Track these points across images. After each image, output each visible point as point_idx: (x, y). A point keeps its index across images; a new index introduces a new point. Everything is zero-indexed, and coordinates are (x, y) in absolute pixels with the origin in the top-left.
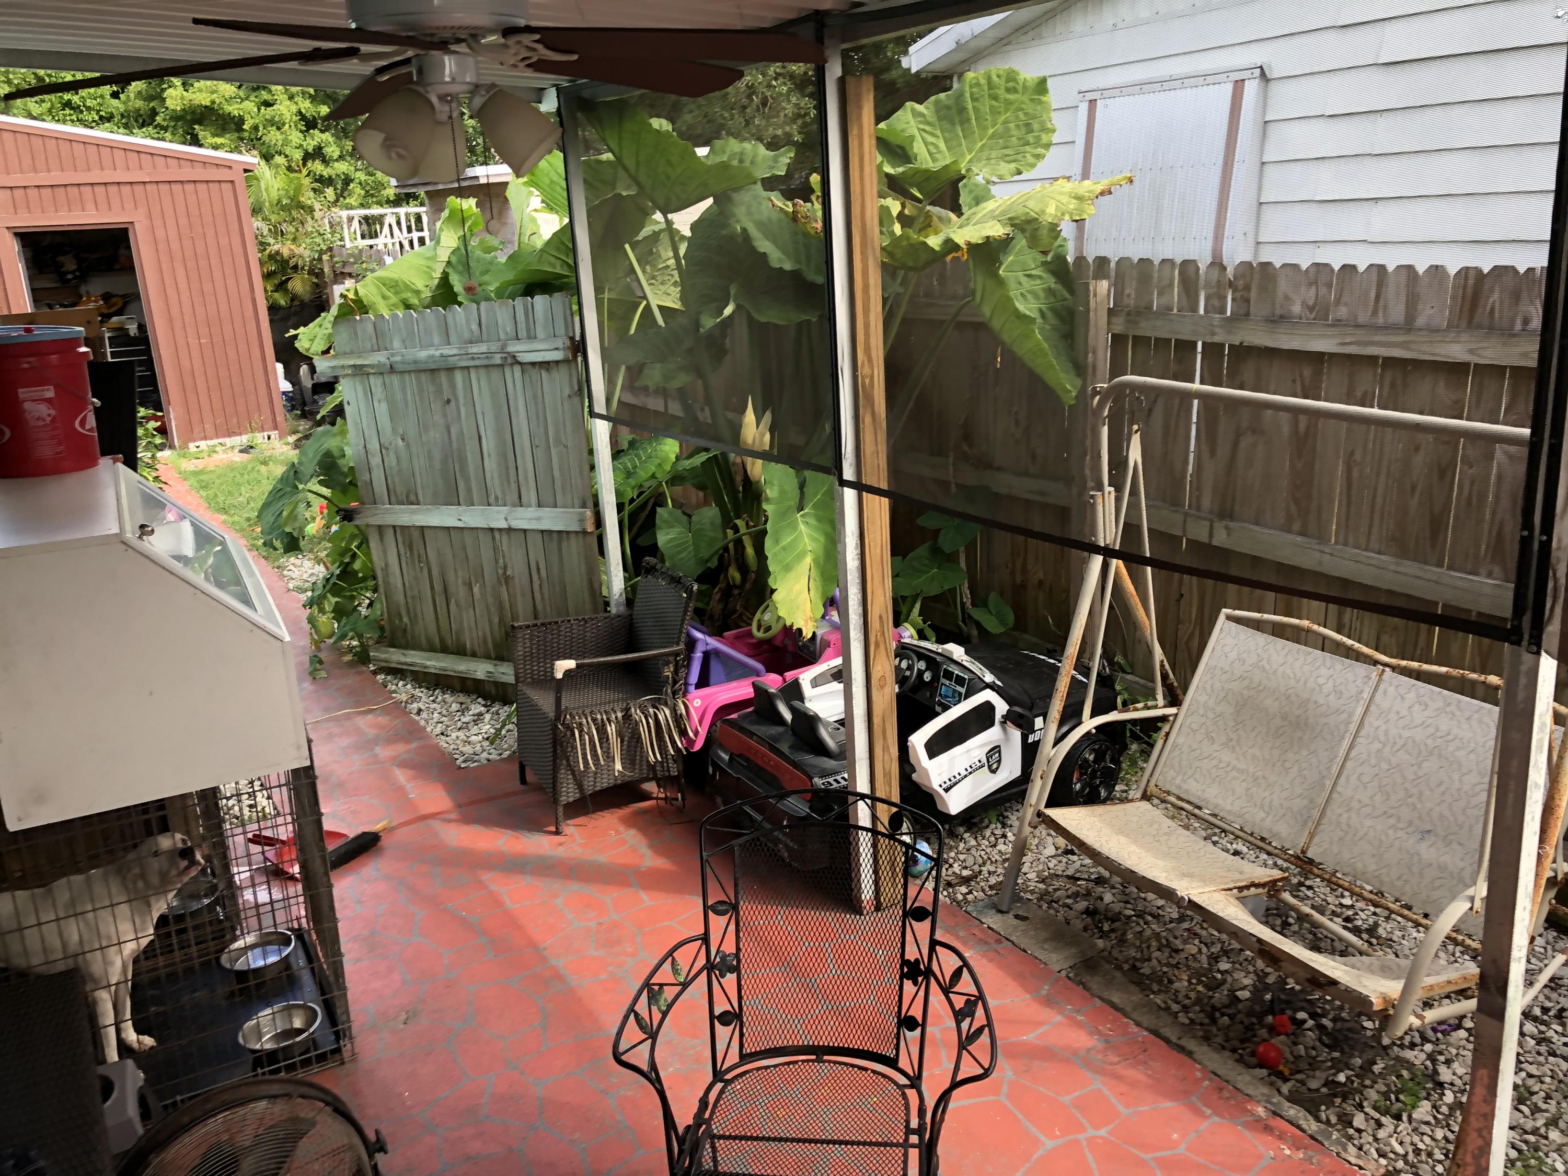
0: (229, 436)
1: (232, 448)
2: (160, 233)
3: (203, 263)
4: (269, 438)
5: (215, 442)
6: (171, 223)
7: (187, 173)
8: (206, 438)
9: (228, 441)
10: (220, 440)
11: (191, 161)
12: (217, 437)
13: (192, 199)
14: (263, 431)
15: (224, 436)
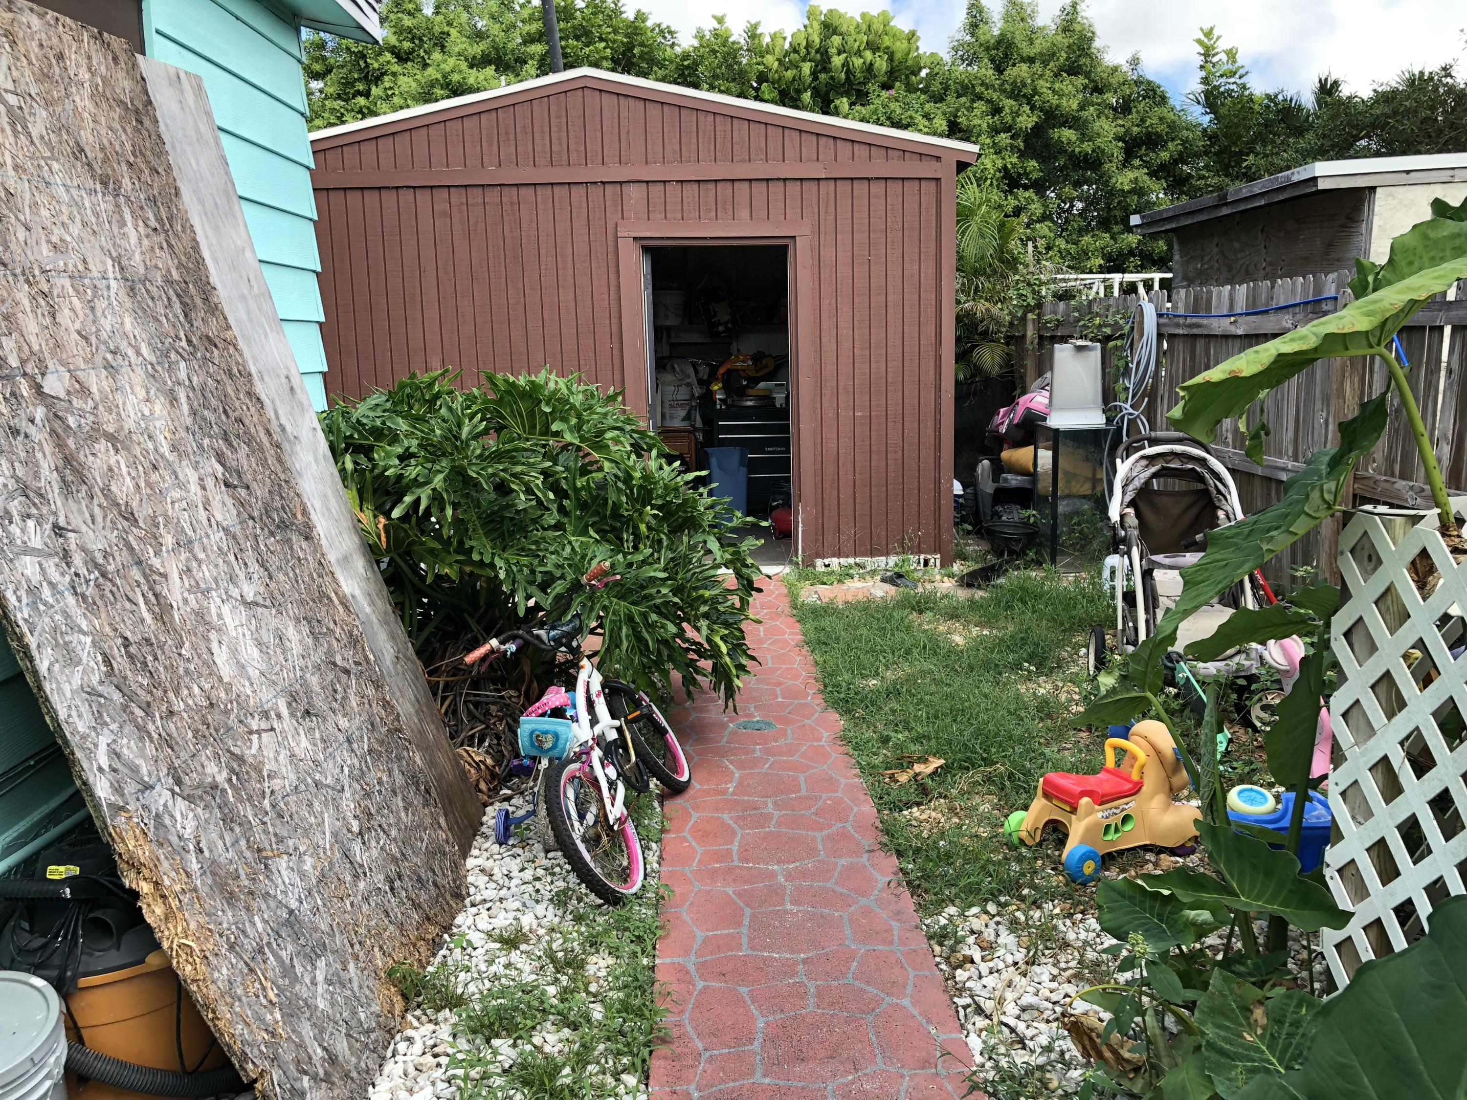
0: (872, 554)
1: (873, 573)
2: (828, 254)
3: (878, 300)
4: (926, 563)
5: (851, 561)
6: (844, 239)
7: (880, 167)
8: (839, 556)
9: (871, 562)
10: (858, 560)
11: (887, 148)
12: (855, 555)
13: (878, 205)
14: (920, 552)
15: (864, 555)
